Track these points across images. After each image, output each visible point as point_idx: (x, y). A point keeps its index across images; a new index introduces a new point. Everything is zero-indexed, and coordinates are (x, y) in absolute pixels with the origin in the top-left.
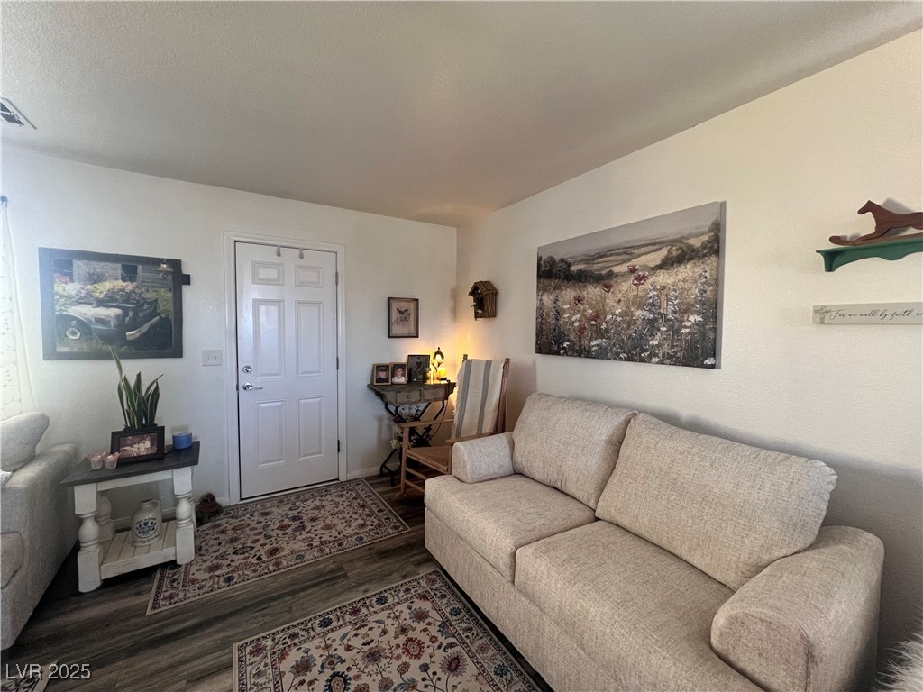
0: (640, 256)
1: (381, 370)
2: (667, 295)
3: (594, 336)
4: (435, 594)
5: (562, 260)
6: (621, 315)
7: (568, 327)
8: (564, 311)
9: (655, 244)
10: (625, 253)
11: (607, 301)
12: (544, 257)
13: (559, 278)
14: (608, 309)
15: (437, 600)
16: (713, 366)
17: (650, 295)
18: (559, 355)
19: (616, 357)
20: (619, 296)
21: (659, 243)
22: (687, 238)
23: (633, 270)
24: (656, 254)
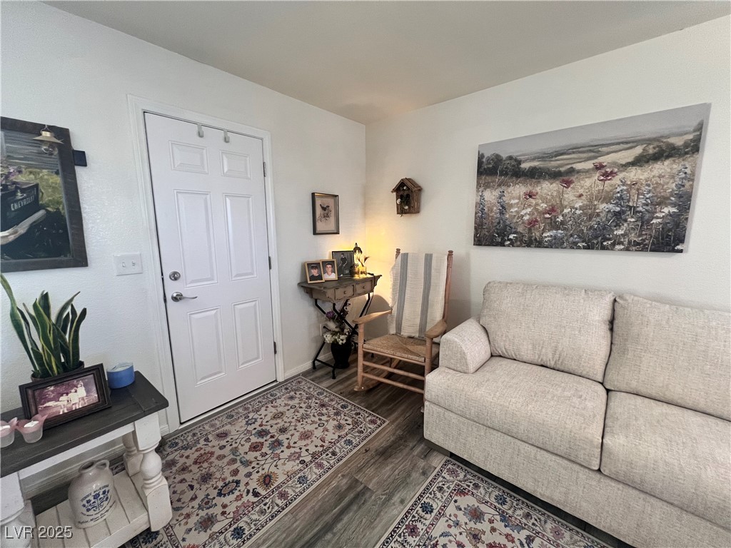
0: (608, 153)
1: (313, 268)
2: (638, 190)
3: (547, 227)
4: (469, 486)
5: (510, 158)
6: (581, 208)
7: (515, 221)
8: (511, 206)
9: (627, 143)
10: (591, 151)
11: (565, 196)
12: (488, 154)
13: (506, 174)
14: (565, 203)
15: (475, 491)
16: (681, 251)
17: (618, 190)
18: (504, 246)
19: (574, 246)
20: (581, 191)
21: (633, 142)
22: (668, 137)
23: (599, 167)
24: (629, 151)
